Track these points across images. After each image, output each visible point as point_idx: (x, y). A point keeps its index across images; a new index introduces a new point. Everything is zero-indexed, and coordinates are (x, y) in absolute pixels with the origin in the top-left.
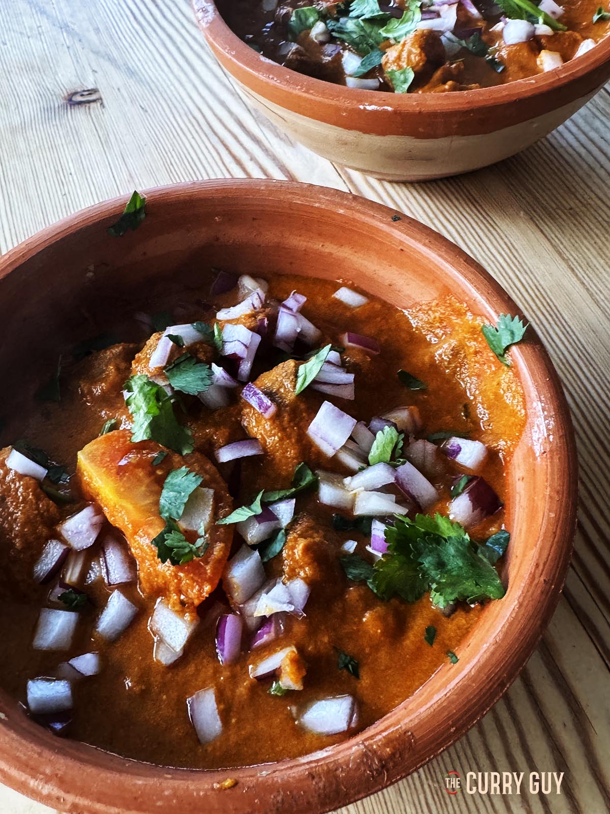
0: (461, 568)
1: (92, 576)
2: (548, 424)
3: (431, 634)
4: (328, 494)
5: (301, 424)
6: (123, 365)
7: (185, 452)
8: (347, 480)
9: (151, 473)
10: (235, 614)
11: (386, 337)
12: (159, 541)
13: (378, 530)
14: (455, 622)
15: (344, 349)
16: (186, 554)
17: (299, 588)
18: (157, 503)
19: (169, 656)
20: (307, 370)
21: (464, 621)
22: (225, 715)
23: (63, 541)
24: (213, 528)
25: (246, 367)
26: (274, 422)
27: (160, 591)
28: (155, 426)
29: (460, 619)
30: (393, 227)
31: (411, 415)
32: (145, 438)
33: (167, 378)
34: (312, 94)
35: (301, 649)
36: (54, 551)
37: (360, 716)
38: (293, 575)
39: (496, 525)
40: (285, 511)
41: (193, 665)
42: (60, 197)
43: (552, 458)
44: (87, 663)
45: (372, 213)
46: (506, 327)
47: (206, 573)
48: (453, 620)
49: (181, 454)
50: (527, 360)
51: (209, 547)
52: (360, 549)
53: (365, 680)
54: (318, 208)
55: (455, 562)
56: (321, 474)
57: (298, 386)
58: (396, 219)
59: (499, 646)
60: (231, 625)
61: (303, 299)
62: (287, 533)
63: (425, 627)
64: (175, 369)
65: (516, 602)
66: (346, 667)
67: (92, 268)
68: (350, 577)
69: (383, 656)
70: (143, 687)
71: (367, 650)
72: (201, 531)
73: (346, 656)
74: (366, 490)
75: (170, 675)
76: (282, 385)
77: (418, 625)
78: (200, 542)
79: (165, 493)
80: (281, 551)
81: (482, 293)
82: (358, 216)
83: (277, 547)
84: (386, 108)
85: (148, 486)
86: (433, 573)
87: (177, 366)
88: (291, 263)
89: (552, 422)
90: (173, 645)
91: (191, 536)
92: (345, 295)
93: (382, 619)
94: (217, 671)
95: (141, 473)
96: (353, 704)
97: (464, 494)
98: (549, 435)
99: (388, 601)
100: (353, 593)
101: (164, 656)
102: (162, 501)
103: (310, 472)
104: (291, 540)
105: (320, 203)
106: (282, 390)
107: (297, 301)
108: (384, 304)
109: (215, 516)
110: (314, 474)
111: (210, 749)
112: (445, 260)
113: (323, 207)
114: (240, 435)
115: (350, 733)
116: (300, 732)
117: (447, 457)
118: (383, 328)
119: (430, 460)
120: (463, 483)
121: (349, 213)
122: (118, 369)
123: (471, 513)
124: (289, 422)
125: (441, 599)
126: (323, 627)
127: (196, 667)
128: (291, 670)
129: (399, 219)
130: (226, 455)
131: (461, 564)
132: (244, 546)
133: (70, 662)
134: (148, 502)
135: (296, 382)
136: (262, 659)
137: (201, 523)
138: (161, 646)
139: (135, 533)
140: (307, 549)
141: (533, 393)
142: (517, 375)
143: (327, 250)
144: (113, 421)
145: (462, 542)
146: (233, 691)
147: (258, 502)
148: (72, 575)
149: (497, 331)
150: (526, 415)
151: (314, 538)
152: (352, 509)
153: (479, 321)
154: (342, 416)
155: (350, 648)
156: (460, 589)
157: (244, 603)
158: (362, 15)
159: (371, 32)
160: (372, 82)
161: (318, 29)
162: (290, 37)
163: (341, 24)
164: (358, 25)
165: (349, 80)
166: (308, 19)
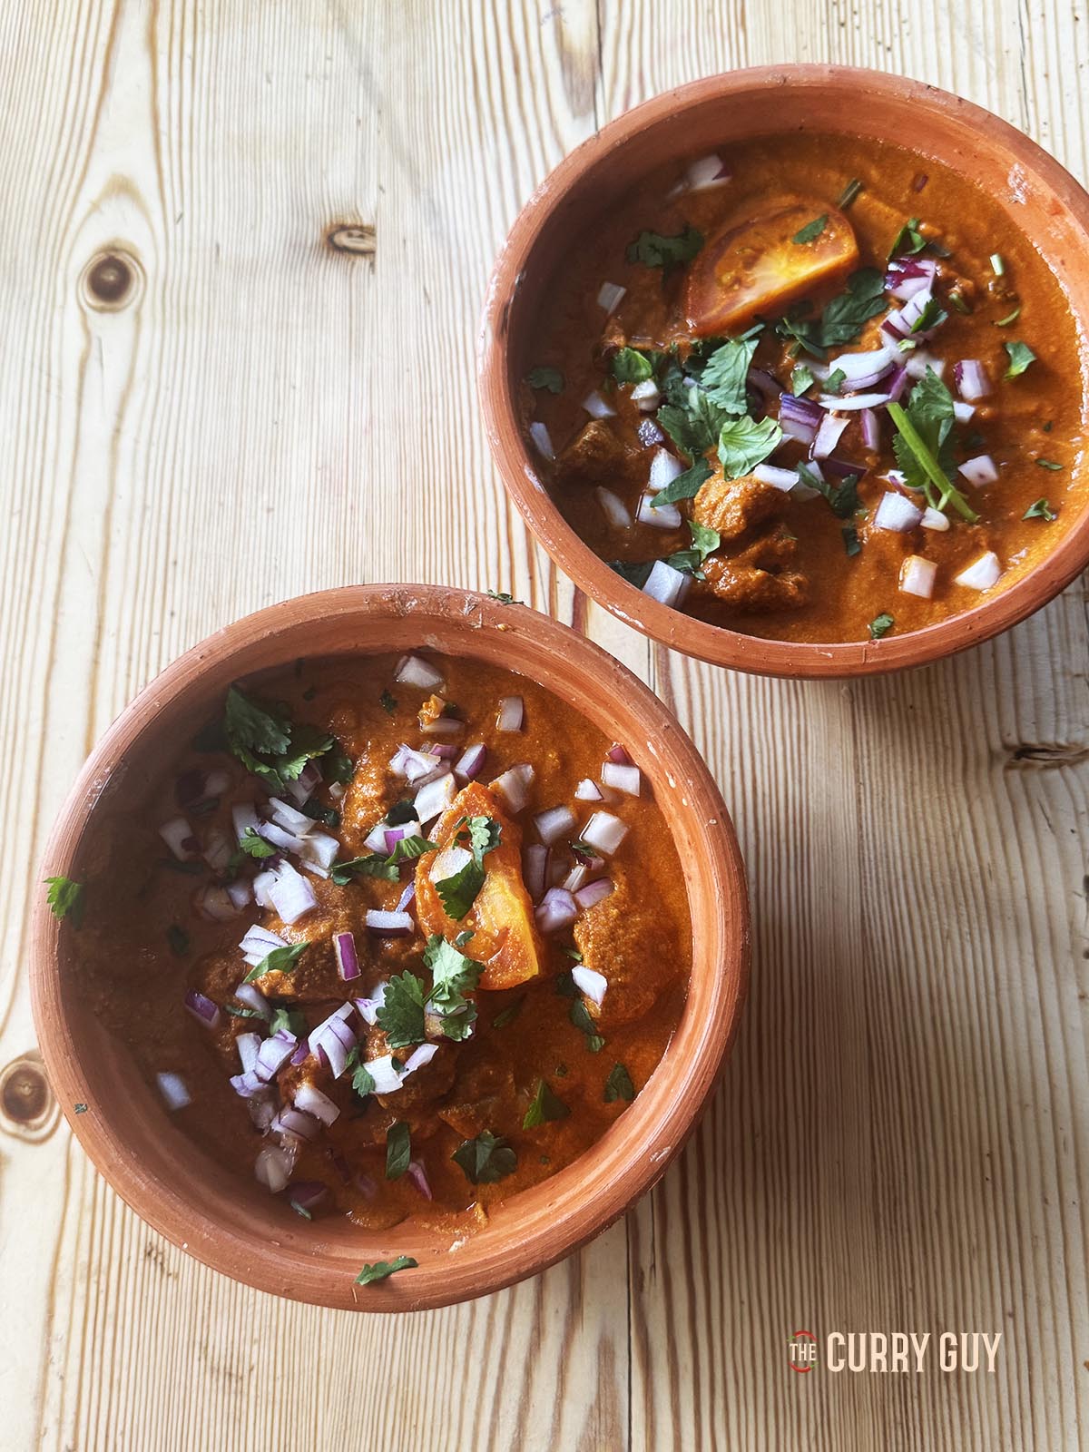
42: (270, 424)
84: (636, 622)
158: (715, 387)
159: (715, 420)
160: (670, 518)
161: (646, 390)
162: (606, 386)
163: (684, 386)
164: (702, 403)
165: (647, 501)
166: (638, 367)
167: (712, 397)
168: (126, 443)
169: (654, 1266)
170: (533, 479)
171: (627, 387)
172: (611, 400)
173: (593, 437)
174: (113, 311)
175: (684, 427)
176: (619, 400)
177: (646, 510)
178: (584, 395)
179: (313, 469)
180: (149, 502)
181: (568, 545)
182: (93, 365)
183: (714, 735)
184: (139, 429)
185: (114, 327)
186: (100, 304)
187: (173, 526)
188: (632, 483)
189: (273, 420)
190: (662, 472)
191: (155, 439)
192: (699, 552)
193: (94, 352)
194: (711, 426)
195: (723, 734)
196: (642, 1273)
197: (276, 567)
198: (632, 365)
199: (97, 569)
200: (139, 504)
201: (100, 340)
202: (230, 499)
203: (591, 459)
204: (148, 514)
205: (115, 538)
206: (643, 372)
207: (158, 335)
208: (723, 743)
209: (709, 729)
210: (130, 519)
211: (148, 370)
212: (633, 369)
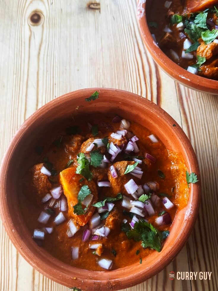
0: (151, 240)
1: (57, 206)
2: (191, 212)
3: (138, 252)
4: (124, 204)
5: (123, 183)
6: (79, 144)
7: (89, 180)
8: (131, 201)
9: (78, 184)
10: (90, 230)
11: (159, 156)
12: (75, 207)
13: (135, 220)
14: (145, 251)
15: (145, 158)
16: (81, 213)
17: (108, 229)
18: (78, 194)
19: (70, 235)
20: (130, 168)
21: (148, 252)
22: (80, 254)
23: (51, 195)
24: (90, 206)
25: (113, 158)
26: (116, 180)
27: (72, 218)
28: (83, 171)
29: (147, 251)
30: (172, 128)
31: (157, 186)
32: (79, 173)
33: (90, 156)
34: (165, 65)
35: (103, 245)
36: (48, 197)
37: (113, 266)
38: (107, 226)
39: (168, 228)
40: (111, 206)
41: (76, 239)
42: (77, 50)
43: (187, 223)
44: (50, 230)
45: (167, 120)
46: (192, 177)
47: (85, 220)
48: (145, 250)
49: (88, 180)
50: (194, 189)
51: (87, 212)
52: (128, 223)
53: (117, 258)
54: (152, 112)
55: (150, 239)
56: (124, 197)
57: (126, 172)
58: (174, 125)
59: (151, 269)
60: (88, 232)
61: (137, 139)
62: (109, 214)
63: (137, 250)
64: (93, 153)
65: (160, 260)
66: (114, 253)
67: (78, 107)
68: (122, 230)
69: (124, 254)
70: (62, 241)
71: (120, 251)
72: (87, 206)
73: (114, 250)
74: (135, 206)
75: (69, 240)
76: (121, 169)
77: (136, 249)
78: (86, 209)
79: (80, 192)
80: (106, 218)
81: (190, 162)
82: (163, 120)
83: (105, 216)
84: (188, 79)
85: (76, 188)
86: (144, 239)
87: (94, 152)
88: (139, 121)
89: (192, 212)
90: (72, 232)
91: (84, 207)
92: (152, 137)
93: (126, 244)
94: (81, 243)
95: (75, 184)
96: (112, 263)
97: (162, 216)
98: (189, 216)
99: (130, 239)
100: (121, 235)
101: (69, 234)
102: (79, 194)
103: (121, 196)
104: (109, 216)
105: (152, 111)
106: (121, 171)
107: (136, 139)
108: (163, 145)
109: (92, 203)
110: (123, 197)
111: (74, 261)
112: (184, 146)
113: (153, 113)
114: (106, 179)
115: (109, 270)
116: (97, 265)
117: (162, 202)
118: (159, 153)
119: (157, 202)
120: (163, 213)
121: (160, 118)
122: (78, 145)
123: (162, 222)
124: (120, 181)
125: (144, 245)
126: (111, 241)
127: (76, 240)
128: (99, 251)
129: (175, 126)
130: (100, 184)
131: (152, 240)
132: (97, 213)
133: (46, 228)
134: (75, 193)
135: (126, 170)
136: (93, 244)
137: (88, 203)
138: (69, 231)
139: (70, 201)
140: (113, 221)
141: (191, 200)
142: (190, 192)
143: (151, 122)
144: (72, 161)
145: (154, 233)
146: (84, 249)
147: (104, 202)
148: (51, 204)
149: (189, 176)
150: (187, 204)
151: (116, 217)
152: (130, 209)
153: (186, 169)
154: (135, 185)
155: (116, 249)
156: (149, 245)
157: (93, 229)
158: (198, 23)
159: (199, 32)
160: (191, 56)
161: (180, 25)
162: (169, 25)
163: (190, 24)
164: (195, 27)
165: (183, 53)
166: (178, 19)
167: (198, 26)
168: (41, 56)
169: (195, 258)
170: (155, 44)
171: (175, 25)
172: (171, 28)
173: (169, 35)
174: (37, 25)
175: (191, 34)
176: (173, 28)
177: (184, 54)
178: (164, 27)
179: (88, 60)
180: (48, 70)
181: (167, 61)
182: (32, 38)
183: (197, 119)
184: (45, 52)
185: (37, 29)
186: (33, 24)
187: (54, 75)
188: (179, 48)
189: (78, 48)
190: (187, 45)
191: (49, 54)
192: (199, 65)
193: (33, 35)
194: (198, 33)
195: (199, 120)
196: (192, 260)
197: (81, 84)
198: (176, 18)
199: (36, 87)
200: (45, 70)
201: (34, 33)
202: (68, 68)
203: (169, 41)
204: (48, 73)
205: (40, 79)
206: (179, 20)
207: (48, 30)
208: (199, 122)
209: (195, 118)
210: (43, 74)
211: (46, 38)
212: (176, 20)
